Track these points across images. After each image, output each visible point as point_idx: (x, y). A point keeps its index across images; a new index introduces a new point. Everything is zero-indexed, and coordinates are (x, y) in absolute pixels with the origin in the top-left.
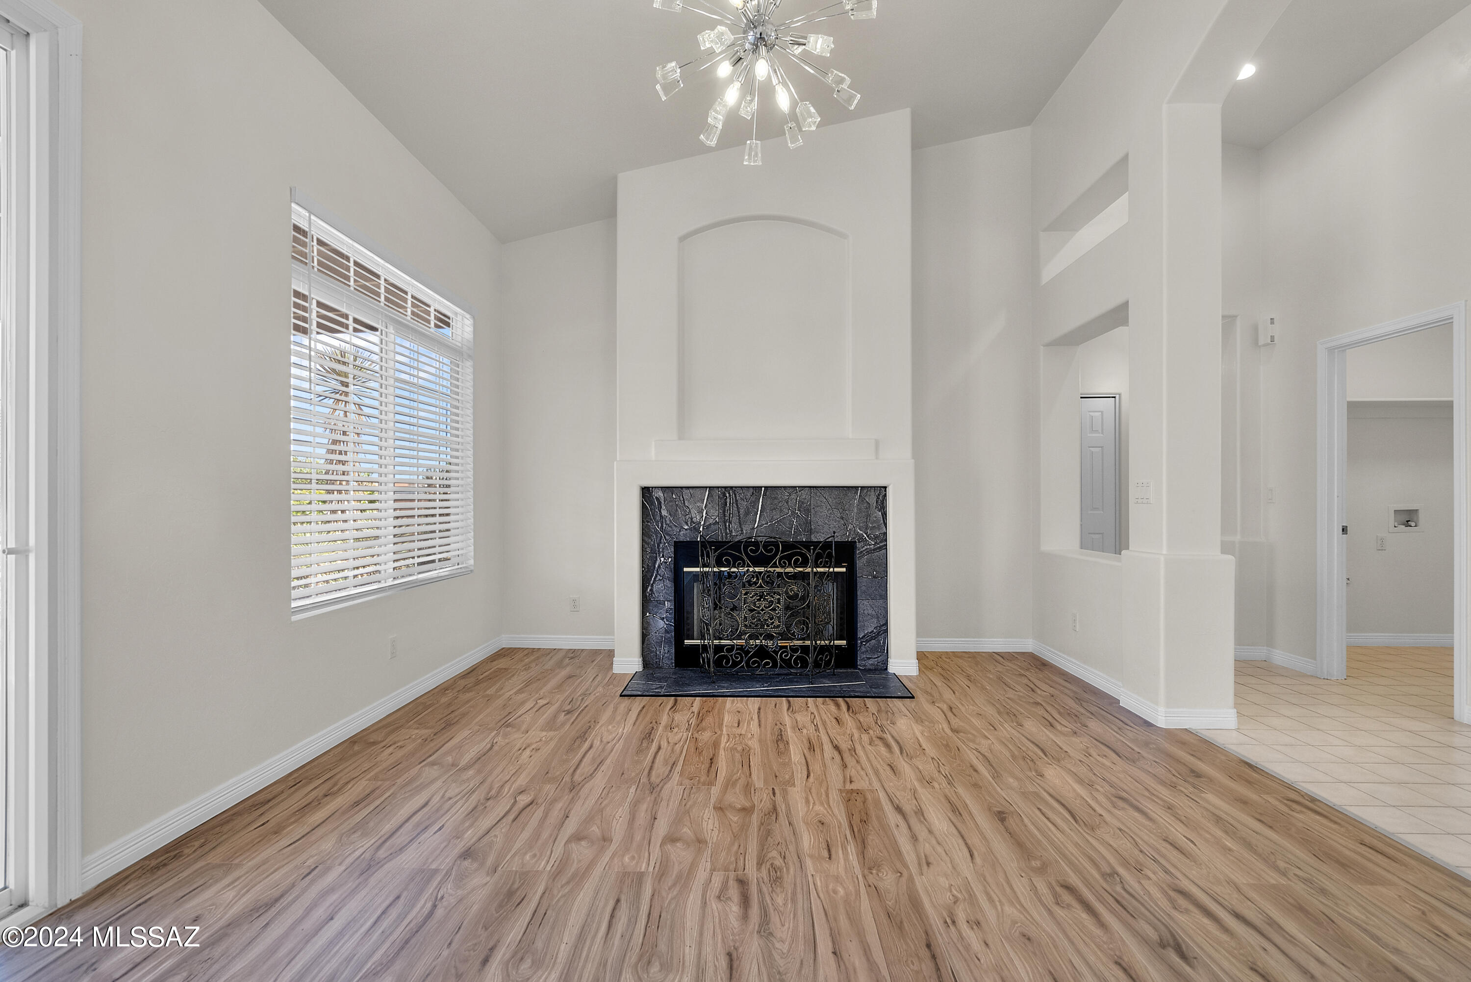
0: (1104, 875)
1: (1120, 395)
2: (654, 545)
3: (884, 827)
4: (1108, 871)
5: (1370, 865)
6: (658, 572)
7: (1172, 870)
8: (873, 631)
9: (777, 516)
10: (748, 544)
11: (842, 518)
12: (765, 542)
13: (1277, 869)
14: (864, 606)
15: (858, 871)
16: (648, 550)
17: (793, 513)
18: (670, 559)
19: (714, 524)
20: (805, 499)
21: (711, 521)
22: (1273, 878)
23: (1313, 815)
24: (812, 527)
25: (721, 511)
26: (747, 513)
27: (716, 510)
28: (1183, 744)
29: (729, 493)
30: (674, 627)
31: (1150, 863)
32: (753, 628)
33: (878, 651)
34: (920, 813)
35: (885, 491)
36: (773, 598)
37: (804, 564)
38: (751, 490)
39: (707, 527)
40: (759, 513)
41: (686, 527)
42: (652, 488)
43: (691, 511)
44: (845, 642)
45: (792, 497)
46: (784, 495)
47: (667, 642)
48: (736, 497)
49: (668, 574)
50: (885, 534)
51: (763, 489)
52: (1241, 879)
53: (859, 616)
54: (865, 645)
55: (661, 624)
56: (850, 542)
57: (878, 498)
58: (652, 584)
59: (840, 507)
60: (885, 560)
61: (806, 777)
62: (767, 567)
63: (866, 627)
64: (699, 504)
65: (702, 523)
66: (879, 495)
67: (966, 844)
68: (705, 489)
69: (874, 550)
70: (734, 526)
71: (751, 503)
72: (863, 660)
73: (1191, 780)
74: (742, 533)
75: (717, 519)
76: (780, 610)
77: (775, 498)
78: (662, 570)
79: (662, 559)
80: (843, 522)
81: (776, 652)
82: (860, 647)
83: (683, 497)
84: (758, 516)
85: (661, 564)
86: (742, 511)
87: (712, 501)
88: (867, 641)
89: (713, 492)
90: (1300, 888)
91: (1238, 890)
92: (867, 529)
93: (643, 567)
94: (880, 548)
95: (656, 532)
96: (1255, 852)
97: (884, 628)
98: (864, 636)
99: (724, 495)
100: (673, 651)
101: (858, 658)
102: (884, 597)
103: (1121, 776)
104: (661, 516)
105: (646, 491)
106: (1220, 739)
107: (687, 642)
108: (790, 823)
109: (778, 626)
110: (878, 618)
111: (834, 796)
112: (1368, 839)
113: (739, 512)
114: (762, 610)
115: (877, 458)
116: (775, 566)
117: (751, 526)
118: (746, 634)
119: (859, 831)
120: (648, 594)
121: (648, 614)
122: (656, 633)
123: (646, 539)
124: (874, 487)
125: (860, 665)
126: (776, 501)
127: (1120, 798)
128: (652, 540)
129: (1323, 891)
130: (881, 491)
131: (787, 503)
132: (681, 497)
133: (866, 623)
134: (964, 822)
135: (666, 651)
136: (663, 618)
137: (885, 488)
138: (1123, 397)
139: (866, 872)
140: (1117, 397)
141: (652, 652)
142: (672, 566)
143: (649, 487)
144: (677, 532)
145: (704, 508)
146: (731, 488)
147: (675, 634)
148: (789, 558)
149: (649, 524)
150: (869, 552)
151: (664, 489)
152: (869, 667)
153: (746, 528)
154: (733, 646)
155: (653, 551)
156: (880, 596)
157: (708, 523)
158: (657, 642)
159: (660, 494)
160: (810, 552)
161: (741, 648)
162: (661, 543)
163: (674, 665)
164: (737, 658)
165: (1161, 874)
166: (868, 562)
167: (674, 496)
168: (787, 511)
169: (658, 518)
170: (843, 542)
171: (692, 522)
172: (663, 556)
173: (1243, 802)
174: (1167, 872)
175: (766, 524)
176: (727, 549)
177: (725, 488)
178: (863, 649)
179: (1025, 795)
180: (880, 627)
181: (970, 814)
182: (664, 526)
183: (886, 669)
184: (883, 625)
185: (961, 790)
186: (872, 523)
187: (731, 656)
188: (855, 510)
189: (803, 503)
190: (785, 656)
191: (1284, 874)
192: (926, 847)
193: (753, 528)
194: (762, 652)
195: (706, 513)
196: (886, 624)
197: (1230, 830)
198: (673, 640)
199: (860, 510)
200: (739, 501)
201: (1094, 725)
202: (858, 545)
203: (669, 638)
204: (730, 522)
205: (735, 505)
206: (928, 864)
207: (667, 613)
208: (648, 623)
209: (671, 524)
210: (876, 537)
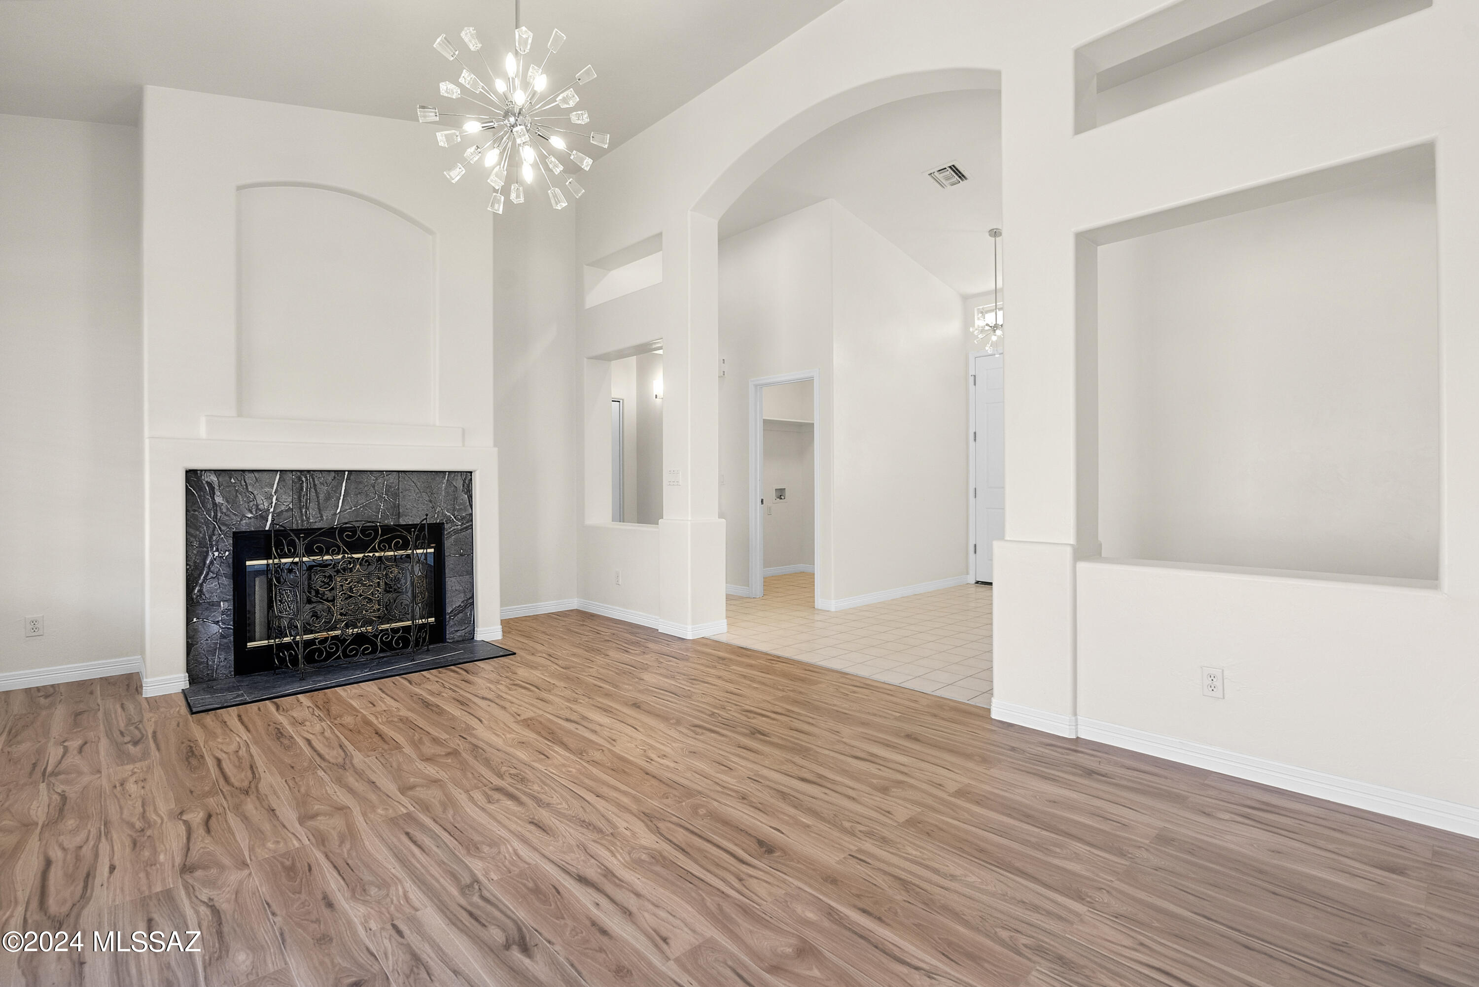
0: (709, 715)
1: (623, 400)
2: (204, 538)
3: (569, 732)
4: (711, 713)
5: (811, 677)
6: (209, 568)
7: (738, 704)
8: (460, 605)
9: (362, 500)
10: (342, 530)
11: (431, 501)
12: (362, 527)
13: (780, 690)
14: (452, 583)
15: (575, 758)
16: (196, 544)
17: (380, 497)
18: (227, 553)
19: (287, 511)
20: (393, 483)
21: (283, 508)
22: (780, 694)
23: (781, 664)
24: (401, 511)
25: (295, 497)
26: (328, 498)
27: (290, 496)
28: (706, 645)
29: (306, 477)
30: (234, 630)
31: (726, 704)
32: (351, 615)
33: (465, 623)
34: (584, 718)
35: (471, 475)
36: (372, 582)
37: (405, 547)
38: (333, 474)
39: (277, 515)
40: (342, 497)
41: (250, 515)
42: (201, 471)
43: (257, 497)
44: (434, 619)
45: (379, 481)
46: (370, 479)
47: (224, 648)
48: (314, 481)
49: (226, 570)
50: (471, 514)
51: (347, 473)
52: (769, 698)
53: (447, 592)
54: (453, 619)
55: (215, 629)
56: (439, 523)
57: (464, 482)
58: (201, 585)
59: (428, 490)
60: (471, 539)
61: (480, 723)
62: (364, 553)
63: (453, 602)
64: (267, 489)
65: (272, 510)
66: (465, 479)
67: (628, 724)
68: (275, 473)
69: (461, 530)
70: (313, 512)
71: (332, 488)
72: (452, 633)
73: (721, 662)
74: (322, 520)
75: (291, 506)
76: (380, 594)
77: (361, 482)
78: (216, 565)
79: (216, 554)
80: (431, 505)
81: (376, 636)
82: (449, 621)
83: (245, 482)
84: (341, 501)
85: (215, 559)
86: (321, 496)
87: (284, 486)
88: (455, 615)
89: (285, 476)
90: (792, 694)
91: (769, 702)
92: (454, 510)
93: (187, 565)
94: (467, 528)
95: (207, 523)
96: (768, 686)
97: (470, 601)
98: (452, 611)
99: (300, 479)
100: (232, 657)
101: (447, 632)
102: (470, 572)
103: (685, 669)
104: (215, 504)
105: (192, 476)
106: (724, 639)
107: (250, 645)
108: (497, 750)
109: (379, 610)
110: (465, 592)
111: (514, 726)
112: (807, 668)
113: (318, 497)
114: (361, 595)
115: (464, 446)
116: (374, 550)
117: (332, 512)
118: (343, 622)
119: (553, 738)
120: (195, 596)
121: (195, 620)
122: (207, 640)
123: (192, 531)
124: (461, 472)
125: (449, 639)
126: (361, 486)
127: (693, 680)
128: (201, 532)
129: (800, 693)
130: (467, 476)
131: (374, 487)
132: (243, 481)
133: (454, 599)
134: (616, 714)
135: (222, 659)
136: (218, 622)
137: (471, 472)
138: (625, 402)
139: (580, 756)
140: (621, 401)
141: (202, 663)
142: (231, 561)
143: (197, 470)
144: (237, 521)
145: (273, 494)
146: (309, 471)
147: (234, 638)
148: (389, 541)
149: (197, 513)
150: (457, 532)
151: (218, 472)
152: (457, 639)
153: (327, 515)
154: (326, 639)
155: (202, 544)
156: (467, 572)
157: (278, 510)
158: (208, 651)
159: (213, 478)
160: (411, 534)
161: (335, 638)
162: (214, 535)
163: (233, 673)
164: (332, 648)
165: (735, 707)
166: (456, 541)
167: (233, 480)
168: (374, 496)
169: (210, 506)
170: (432, 524)
171: (258, 509)
172: (217, 550)
173: (751, 666)
174: (736, 705)
175: (350, 509)
176: (320, 535)
177: (301, 471)
178: (452, 623)
179: (640, 691)
180: (467, 600)
181: (617, 709)
182: (219, 515)
183: (473, 638)
184: (469, 599)
185: (600, 700)
186: (459, 506)
187: (325, 647)
188: (443, 493)
189: (391, 487)
190: (386, 638)
191: (783, 691)
192: (606, 733)
193: (335, 514)
194: (360, 639)
195: (276, 500)
196: (472, 597)
197: (753, 680)
198: (232, 646)
199: (447, 493)
200: (318, 486)
201: (651, 645)
202: (446, 526)
203: (226, 643)
204: (307, 508)
205: (313, 490)
206: (614, 740)
207: (222, 615)
208: (196, 631)
209: (229, 513)
210: (463, 518)
